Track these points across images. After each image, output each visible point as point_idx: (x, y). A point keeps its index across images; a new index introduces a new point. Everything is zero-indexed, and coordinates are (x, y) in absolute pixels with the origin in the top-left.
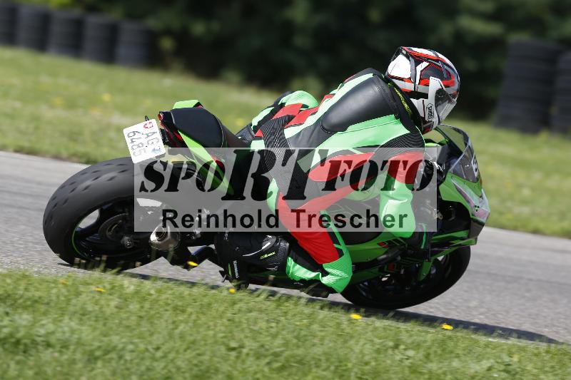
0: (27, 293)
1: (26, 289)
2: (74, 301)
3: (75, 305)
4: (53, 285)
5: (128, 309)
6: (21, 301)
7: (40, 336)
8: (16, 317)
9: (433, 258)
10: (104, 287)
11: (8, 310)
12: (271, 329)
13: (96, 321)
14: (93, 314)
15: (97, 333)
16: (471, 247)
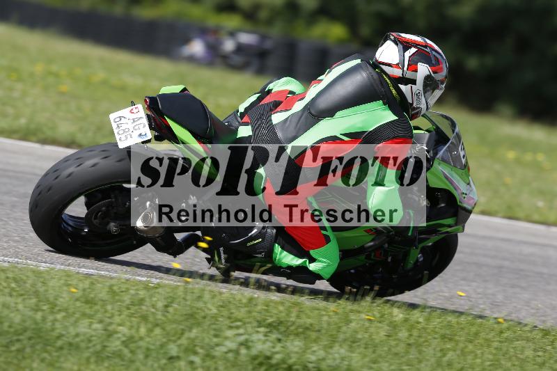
0: (298, 320)
1: (298, 317)
2: (344, 329)
3: (345, 333)
4: (324, 313)
5: (396, 337)
6: (292, 328)
7: (311, 363)
8: (288, 344)
9: (421, 246)
10: (374, 316)
11: (280, 336)
12: (537, 358)
13: (365, 348)
14: (362, 342)
15: (367, 359)
16: (459, 234)
